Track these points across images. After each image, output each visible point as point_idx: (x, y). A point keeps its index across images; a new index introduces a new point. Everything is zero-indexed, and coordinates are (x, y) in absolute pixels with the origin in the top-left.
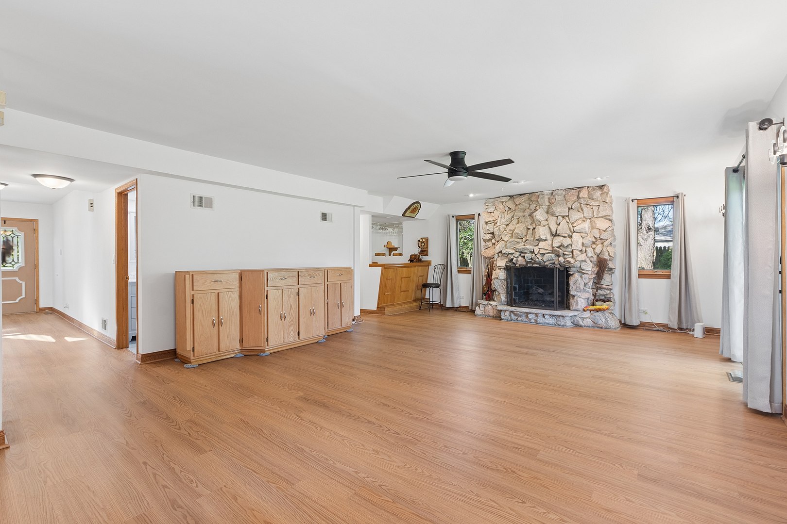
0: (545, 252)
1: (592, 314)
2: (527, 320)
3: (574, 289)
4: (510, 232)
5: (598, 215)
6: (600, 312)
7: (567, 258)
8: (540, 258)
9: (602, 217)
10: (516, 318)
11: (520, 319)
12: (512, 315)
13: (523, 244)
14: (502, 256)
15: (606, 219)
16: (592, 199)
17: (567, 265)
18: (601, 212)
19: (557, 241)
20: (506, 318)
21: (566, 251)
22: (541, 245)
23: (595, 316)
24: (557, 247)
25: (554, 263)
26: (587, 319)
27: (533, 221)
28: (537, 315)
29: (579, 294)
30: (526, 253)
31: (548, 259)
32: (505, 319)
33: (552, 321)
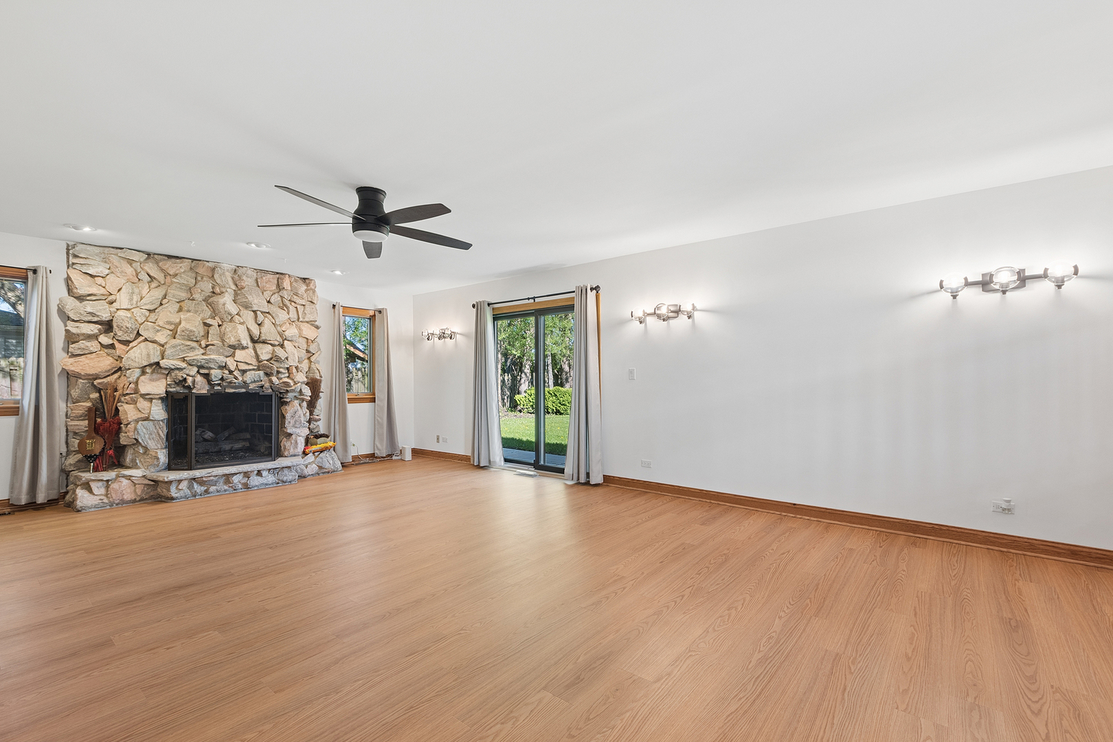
0: (246, 367)
1: (316, 457)
2: (226, 487)
3: (291, 424)
4: (167, 326)
5: (304, 318)
6: (326, 452)
7: (281, 379)
8: (240, 379)
9: (307, 322)
10: (203, 488)
11: (212, 489)
12: (195, 485)
13: (202, 351)
14: (152, 372)
15: (312, 325)
16: (296, 294)
17: (283, 389)
18: (308, 316)
19: (265, 352)
20: (181, 494)
21: (281, 368)
22: (240, 355)
23: (321, 458)
24: (267, 361)
25: (262, 387)
26: (310, 464)
27: (214, 314)
28: (247, 475)
29: (298, 431)
30: (210, 368)
31: (254, 379)
32: (181, 498)
33: (270, 478)
